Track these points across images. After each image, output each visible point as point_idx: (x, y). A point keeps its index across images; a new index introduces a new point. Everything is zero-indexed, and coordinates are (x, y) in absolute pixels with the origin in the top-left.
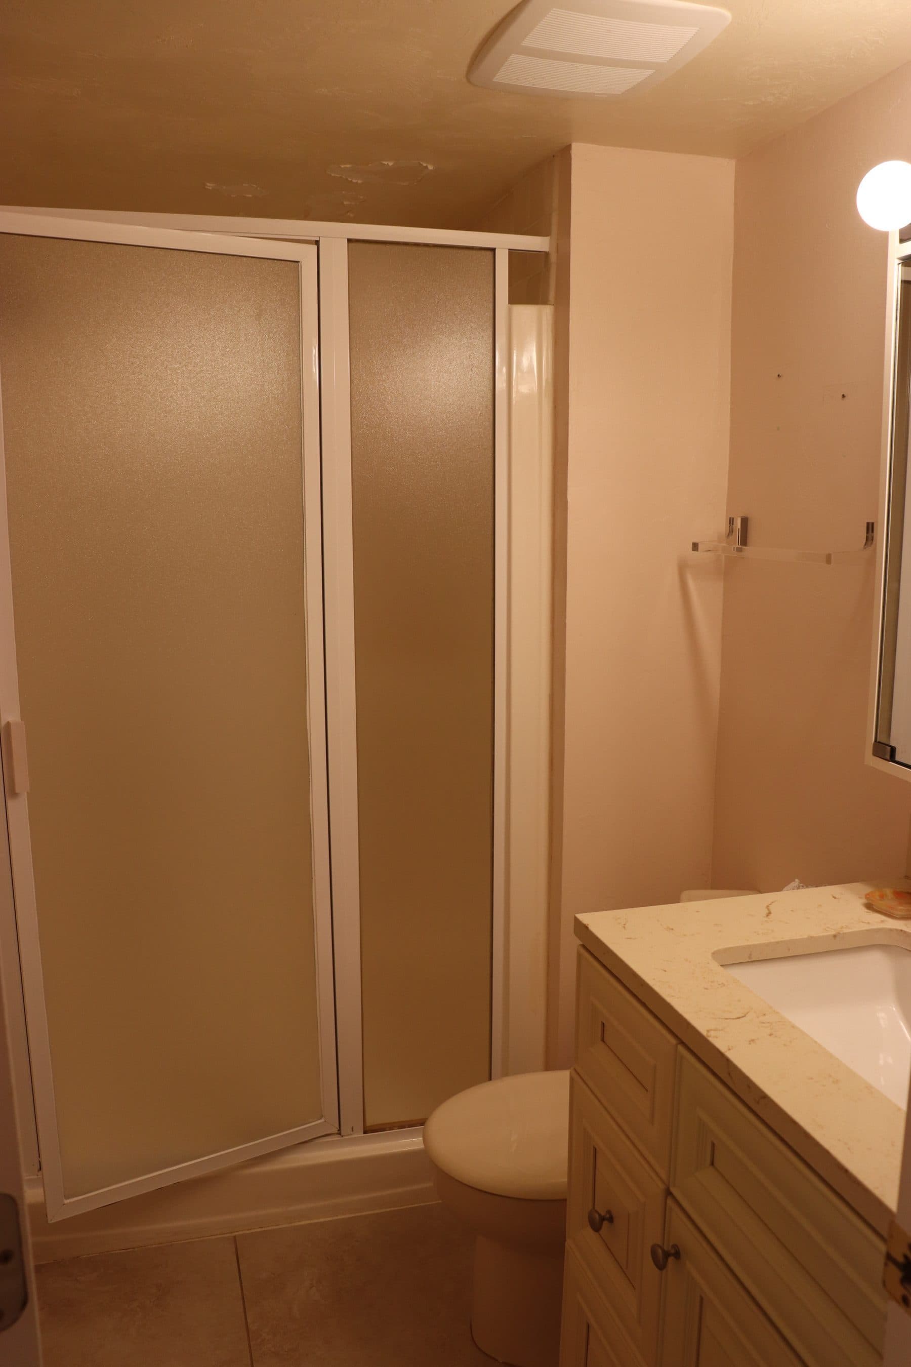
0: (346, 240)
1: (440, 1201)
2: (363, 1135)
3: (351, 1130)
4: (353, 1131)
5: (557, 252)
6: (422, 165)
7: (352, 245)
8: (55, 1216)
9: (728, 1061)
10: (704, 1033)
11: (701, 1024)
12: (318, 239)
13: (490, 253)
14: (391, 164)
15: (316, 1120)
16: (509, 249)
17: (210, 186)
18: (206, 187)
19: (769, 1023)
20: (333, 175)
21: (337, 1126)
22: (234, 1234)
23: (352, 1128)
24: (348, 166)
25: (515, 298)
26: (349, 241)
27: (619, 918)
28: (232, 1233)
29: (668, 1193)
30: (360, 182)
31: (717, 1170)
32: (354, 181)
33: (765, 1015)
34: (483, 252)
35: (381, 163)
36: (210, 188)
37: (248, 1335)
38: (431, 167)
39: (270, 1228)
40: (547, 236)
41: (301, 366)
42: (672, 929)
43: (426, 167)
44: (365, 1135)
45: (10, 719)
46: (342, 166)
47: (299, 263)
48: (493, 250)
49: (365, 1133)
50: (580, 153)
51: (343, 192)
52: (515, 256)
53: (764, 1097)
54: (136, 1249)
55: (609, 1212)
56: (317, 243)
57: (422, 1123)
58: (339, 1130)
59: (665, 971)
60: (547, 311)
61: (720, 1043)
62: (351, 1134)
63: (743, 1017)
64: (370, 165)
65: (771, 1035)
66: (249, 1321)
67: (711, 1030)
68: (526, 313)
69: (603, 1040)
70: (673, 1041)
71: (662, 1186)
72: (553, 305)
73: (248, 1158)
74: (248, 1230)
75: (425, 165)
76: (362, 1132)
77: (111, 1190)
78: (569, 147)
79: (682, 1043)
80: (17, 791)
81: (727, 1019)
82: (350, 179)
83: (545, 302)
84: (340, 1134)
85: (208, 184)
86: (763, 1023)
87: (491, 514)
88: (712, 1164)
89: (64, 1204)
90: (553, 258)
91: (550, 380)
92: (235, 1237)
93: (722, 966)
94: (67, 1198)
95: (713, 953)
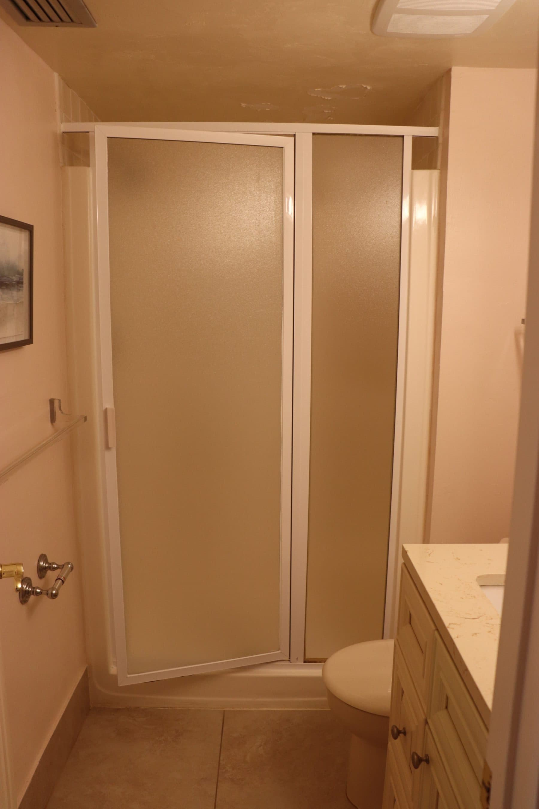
0: (312, 134)
1: (330, 709)
2: (303, 663)
3: (296, 659)
4: (297, 660)
5: (443, 136)
6: (363, 86)
7: (314, 136)
8: (122, 683)
9: (454, 644)
10: (447, 625)
11: (447, 619)
12: (294, 134)
13: (401, 138)
14: (344, 87)
15: (276, 651)
16: (413, 136)
17: (243, 105)
18: (242, 106)
19: (492, 624)
20: (312, 95)
21: (289, 656)
22: (225, 709)
23: (297, 658)
24: (319, 89)
25: (415, 166)
26: (314, 134)
27: (429, 549)
28: (223, 708)
29: (426, 722)
30: (329, 98)
31: (448, 712)
32: (326, 98)
33: (492, 619)
34: (396, 138)
35: (339, 87)
36: (244, 106)
37: (219, 766)
38: (369, 88)
39: (245, 709)
40: (437, 126)
41: (283, 209)
42: (459, 559)
43: (366, 88)
44: (304, 663)
45: (108, 406)
46: (316, 90)
47: (283, 148)
48: (403, 136)
49: (305, 662)
50: (457, 73)
51: (322, 105)
52: (416, 140)
53: (466, 670)
54: (170, 709)
55: (404, 729)
56: (294, 136)
57: (324, 660)
58: (290, 659)
59: (441, 584)
60: (435, 174)
61: (453, 633)
62: (295, 662)
63: (477, 618)
64: (332, 88)
65: (490, 632)
66: (221, 758)
67: (452, 624)
68: (422, 175)
69: (410, 623)
70: (433, 627)
71: (424, 717)
72: (440, 169)
73: (232, 667)
74: (233, 708)
75: (365, 86)
76: (303, 662)
77: (153, 674)
78: (450, 70)
79: (437, 630)
80: (110, 446)
81: (466, 618)
82: (323, 97)
83: (435, 168)
84: (289, 661)
85: (242, 104)
86: (488, 624)
87: (397, 299)
88: (447, 707)
89: (127, 677)
90: (440, 141)
91: (436, 215)
92: (224, 711)
93: (481, 586)
94: (129, 674)
95: (479, 577)
